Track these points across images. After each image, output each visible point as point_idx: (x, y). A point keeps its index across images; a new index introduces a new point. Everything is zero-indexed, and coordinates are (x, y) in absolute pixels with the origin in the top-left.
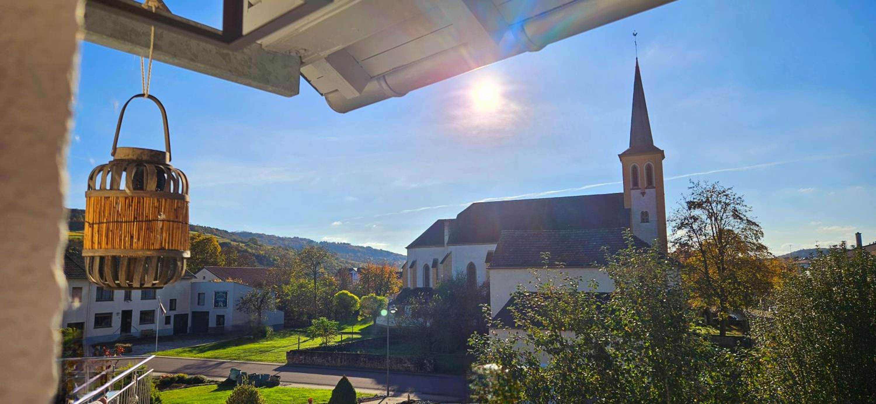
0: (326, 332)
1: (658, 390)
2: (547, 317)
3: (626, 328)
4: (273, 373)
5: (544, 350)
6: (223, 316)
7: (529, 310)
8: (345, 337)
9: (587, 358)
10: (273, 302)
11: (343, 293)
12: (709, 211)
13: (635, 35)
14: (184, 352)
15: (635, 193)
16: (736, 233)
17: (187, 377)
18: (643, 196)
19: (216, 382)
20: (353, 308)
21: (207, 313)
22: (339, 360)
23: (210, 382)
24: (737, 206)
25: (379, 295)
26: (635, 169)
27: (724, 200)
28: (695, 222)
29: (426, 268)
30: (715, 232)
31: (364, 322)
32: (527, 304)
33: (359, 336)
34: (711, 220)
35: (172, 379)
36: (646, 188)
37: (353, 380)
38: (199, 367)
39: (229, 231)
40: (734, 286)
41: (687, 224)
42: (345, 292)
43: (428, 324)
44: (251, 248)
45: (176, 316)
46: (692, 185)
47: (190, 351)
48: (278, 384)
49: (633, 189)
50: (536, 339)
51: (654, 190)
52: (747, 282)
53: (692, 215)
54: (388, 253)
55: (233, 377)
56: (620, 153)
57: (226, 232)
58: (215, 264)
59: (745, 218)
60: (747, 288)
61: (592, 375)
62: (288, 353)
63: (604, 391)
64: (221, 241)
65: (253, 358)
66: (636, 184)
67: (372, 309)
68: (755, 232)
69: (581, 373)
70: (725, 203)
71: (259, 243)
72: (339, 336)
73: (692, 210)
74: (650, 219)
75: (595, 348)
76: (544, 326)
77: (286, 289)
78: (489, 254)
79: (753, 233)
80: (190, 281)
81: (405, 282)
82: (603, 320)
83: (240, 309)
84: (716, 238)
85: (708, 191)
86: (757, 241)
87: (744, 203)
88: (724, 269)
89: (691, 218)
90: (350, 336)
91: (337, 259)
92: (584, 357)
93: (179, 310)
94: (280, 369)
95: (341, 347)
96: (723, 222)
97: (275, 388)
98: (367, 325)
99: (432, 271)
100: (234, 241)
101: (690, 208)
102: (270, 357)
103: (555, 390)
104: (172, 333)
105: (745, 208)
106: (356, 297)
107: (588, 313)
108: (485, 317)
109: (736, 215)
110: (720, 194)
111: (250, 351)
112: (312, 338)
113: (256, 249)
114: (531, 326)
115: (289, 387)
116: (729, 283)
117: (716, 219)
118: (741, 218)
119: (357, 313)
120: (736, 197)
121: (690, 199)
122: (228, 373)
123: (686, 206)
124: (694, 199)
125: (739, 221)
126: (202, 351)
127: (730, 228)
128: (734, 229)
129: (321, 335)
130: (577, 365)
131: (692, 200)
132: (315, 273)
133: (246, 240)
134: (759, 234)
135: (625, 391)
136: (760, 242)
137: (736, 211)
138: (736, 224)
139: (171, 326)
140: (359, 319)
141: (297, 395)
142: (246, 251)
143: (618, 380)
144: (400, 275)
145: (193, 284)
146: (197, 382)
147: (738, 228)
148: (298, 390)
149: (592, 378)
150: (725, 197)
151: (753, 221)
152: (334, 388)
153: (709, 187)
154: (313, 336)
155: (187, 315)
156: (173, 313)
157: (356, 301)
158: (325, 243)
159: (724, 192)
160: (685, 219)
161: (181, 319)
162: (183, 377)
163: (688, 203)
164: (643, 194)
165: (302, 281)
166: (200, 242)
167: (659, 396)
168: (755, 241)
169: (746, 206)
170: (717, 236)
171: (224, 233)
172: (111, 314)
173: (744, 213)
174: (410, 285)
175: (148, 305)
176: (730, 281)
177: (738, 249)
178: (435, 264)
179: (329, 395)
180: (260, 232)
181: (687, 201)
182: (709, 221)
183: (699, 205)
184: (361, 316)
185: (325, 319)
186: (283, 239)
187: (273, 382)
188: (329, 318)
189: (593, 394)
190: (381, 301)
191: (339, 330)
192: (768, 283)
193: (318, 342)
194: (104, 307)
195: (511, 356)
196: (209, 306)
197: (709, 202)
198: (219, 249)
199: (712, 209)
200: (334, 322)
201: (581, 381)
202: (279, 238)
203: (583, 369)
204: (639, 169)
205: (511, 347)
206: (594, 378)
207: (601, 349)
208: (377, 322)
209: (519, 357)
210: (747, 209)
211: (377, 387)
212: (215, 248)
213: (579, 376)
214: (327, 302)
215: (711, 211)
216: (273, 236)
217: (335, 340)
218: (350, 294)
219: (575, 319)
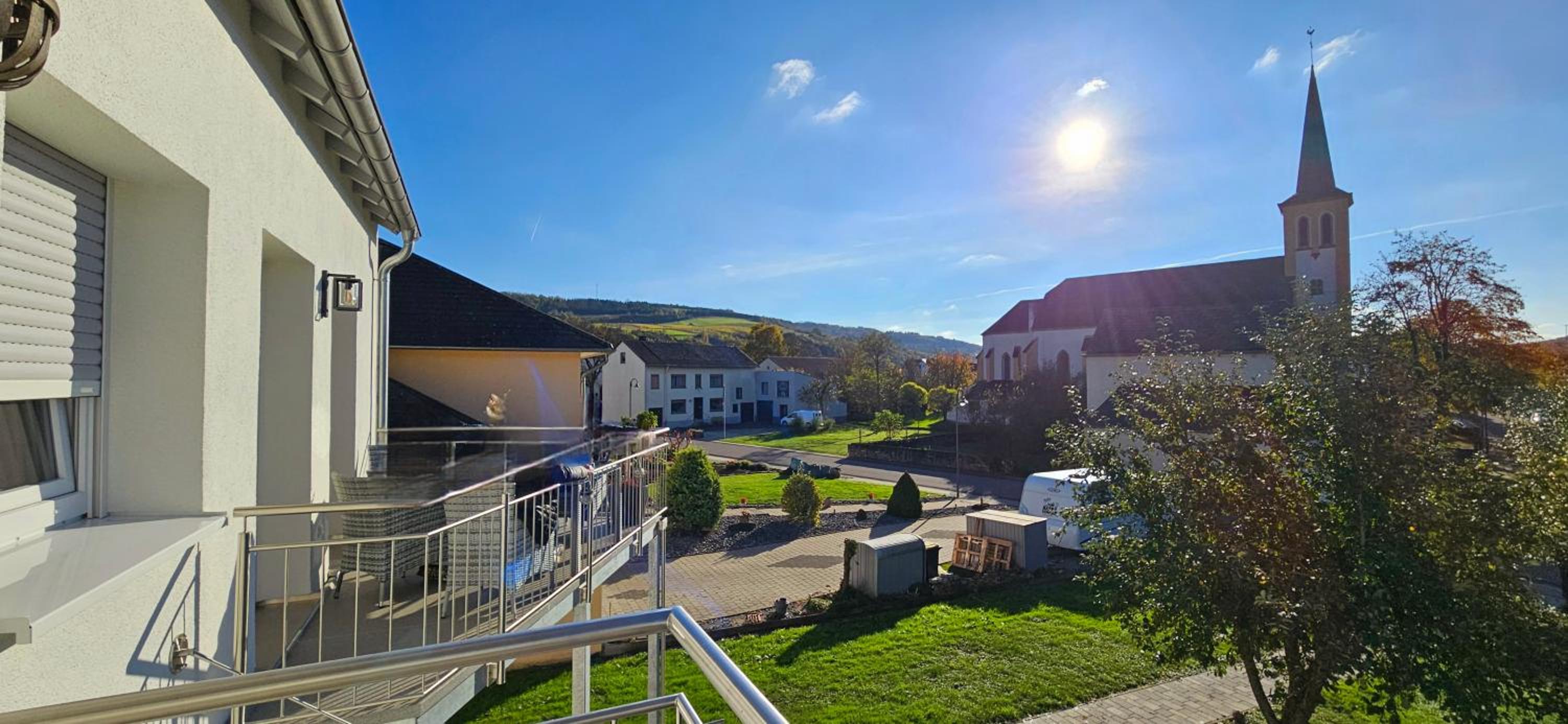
0: (890, 426)
1: (1343, 509)
2: (1164, 405)
3: (1291, 421)
4: (836, 465)
5: (1158, 448)
6: (786, 406)
7: (1138, 395)
8: (911, 432)
9: (1225, 461)
10: (835, 393)
11: (909, 386)
12: (1425, 274)
13: (1311, 33)
14: (751, 440)
15: (1303, 256)
16: (1473, 303)
17: (751, 463)
18: (1316, 258)
19: (778, 471)
20: (921, 402)
21: (771, 402)
22: (903, 456)
23: (773, 470)
24: (1477, 266)
25: (950, 388)
26: (1304, 222)
27: (1455, 258)
28: (1400, 290)
29: (1006, 358)
30: (1434, 304)
31: (931, 417)
32: (1134, 387)
33: (928, 432)
34: (1430, 287)
35: (737, 465)
36: (1321, 247)
37: (914, 477)
38: (765, 455)
39: (793, 322)
40: (1464, 379)
41: (1386, 294)
42: (912, 384)
43: (1007, 420)
44: (815, 338)
45: (743, 405)
46: (1398, 239)
47: (757, 439)
48: (838, 477)
49: (1298, 250)
50: (1146, 433)
51: (1333, 249)
52: (1489, 374)
53: (1396, 280)
54: (963, 344)
55: (794, 466)
56: (1281, 202)
57: (790, 323)
58: (778, 354)
59: (1492, 282)
60: (1488, 382)
61: (1233, 484)
62: (849, 446)
63: (1251, 506)
64: (786, 331)
65: (815, 449)
66: (1304, 244)
67: (941, 402)
68: (1508, 302)
69: (1215, 481)
70: (1456, 262)
71: (823, 334)
72: (904, 431)
73: (1397, 274)
74: (1325, 289)
75: (1239, 447)
76: (1159, 417)
77: (850, 379)
78: (1087, 340)
79: (1505, 304)
80: (753, 370)
81: (980, 374)
82: (1253, 410)
83: (801, 399)
84: (1436, 312)
85: (1426, 246)
86: (1512, 314)
87: (1491, 261)
88: (1447, 356)
89: (1394, 285)
90: (916, 431)
91: (904, 350)
92: (1221, 458)
93: (745, 399)
94: (841, 462)
95: (904, 443)
96: (1450, 289)
97: (836, 480)
98: (937, 421)
99: (1012, 361)
100: (799, 331)
101: (1392, 272)
102: (832, 448)
103: (1173, 501)
104: (739, 421)
105: (1492, 267)
106: (923, 390)
107: (1227, 400)
108: (1072, 403)
109: (1475, 277)
110: (1447, 248)
111: (813, 442)
112: (876, 432)
113: (820, 340)
114: (1140, 417)
115: (850, 480)
116: (1456, 376)
117: (1438, 285)
118: (1483, 283)
119: (925, 407)
120: (1478, 251)
121: (1392, 258)
122: (789, 462)
123: (1385, 268)
124: (1401, 258)
125: (1480, 286)
126: (767, 440)
127: (1463, 297)
128: (1469, 299)
129: (885, 430)
130: (1210, 469)
131: (1397, 260)
132: (877, 362)
133: (811, 330)
134: (1516, 304)
135: (1286, 509)
136: (1516, 316)
137: (1476, 272)
138: (1474, 291)
139: (739, 414)
140: (927, 413)
141: (857, 489)
142: (810, 342)
143: (1273, 492)
144: (975, 368)
145: (757, 374)
146: (759, 469)
147: (1478, 297)
148: (859, 484)
149: (1232, 488)
150: (1457, 253)
151: (1508, 286)
152: (894, 484)
153: (1429, 239)
154: (877, 430)
155: (752, 404)
156: (739, 402)
157: (924, 394)
158: (891, 333)
159: (1455, 245)
160: (1383, 287)
161: (747, 407)
162: (747, 464)
163: (1391, 264)
164: (1316, 256)
165: (863, 371)
166: (765, 331)
167: (1347, 517)
168: (1507, 315)
169: (1494, 264)
170: (1438, 309)
171: (788, 324)
172: (685, 400)
173: (1491, 275)
174: (986, 377)
175: (716, 393)
176: (1457, 372)
177: (1477, 327)
178: (1017, 353)
179: (891, 491)
180: (824, 322)
181: (1389, 261)
182: (1425, 288)
183: (1410, 267)
184: (930, 410)
185: (889, 413)
186: (847, 329)
187: (832, 474)
188: (894, 412)
189: (1231, 509)
190: (951, 394)
191: (905, 425)
192: (1527, 375)
193: (882, 436)
194: (679, 394)
195: (1108, 454)
196: (772, 395)
197: (1427, 261)
198: (782, 339)
199: (1431, 271)
200: (898, 415)
201: (1214, 490)
202: (842, 328)
203: (1218, 475)
204: (1310, 222)
205: (1108, 442)
206: (1235, 488)
207: (1248, 449)
208: (948, 418)
209: (1120, 456)
210: (1496, 269)
211: (947, 486)
212: (778, 338)
213: (1212, 484)
214: (891, 395)
215: (1429, 274)
216: (837, 327)
217: (900, 435)
218: (916, 386)
219: (1208, 408)
